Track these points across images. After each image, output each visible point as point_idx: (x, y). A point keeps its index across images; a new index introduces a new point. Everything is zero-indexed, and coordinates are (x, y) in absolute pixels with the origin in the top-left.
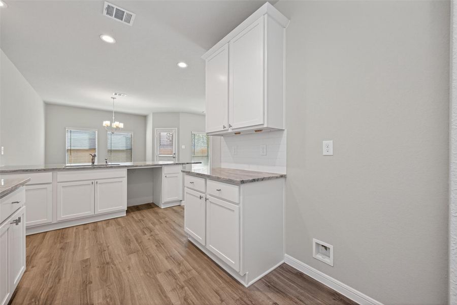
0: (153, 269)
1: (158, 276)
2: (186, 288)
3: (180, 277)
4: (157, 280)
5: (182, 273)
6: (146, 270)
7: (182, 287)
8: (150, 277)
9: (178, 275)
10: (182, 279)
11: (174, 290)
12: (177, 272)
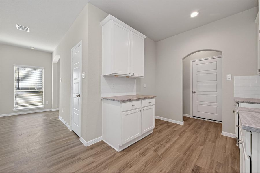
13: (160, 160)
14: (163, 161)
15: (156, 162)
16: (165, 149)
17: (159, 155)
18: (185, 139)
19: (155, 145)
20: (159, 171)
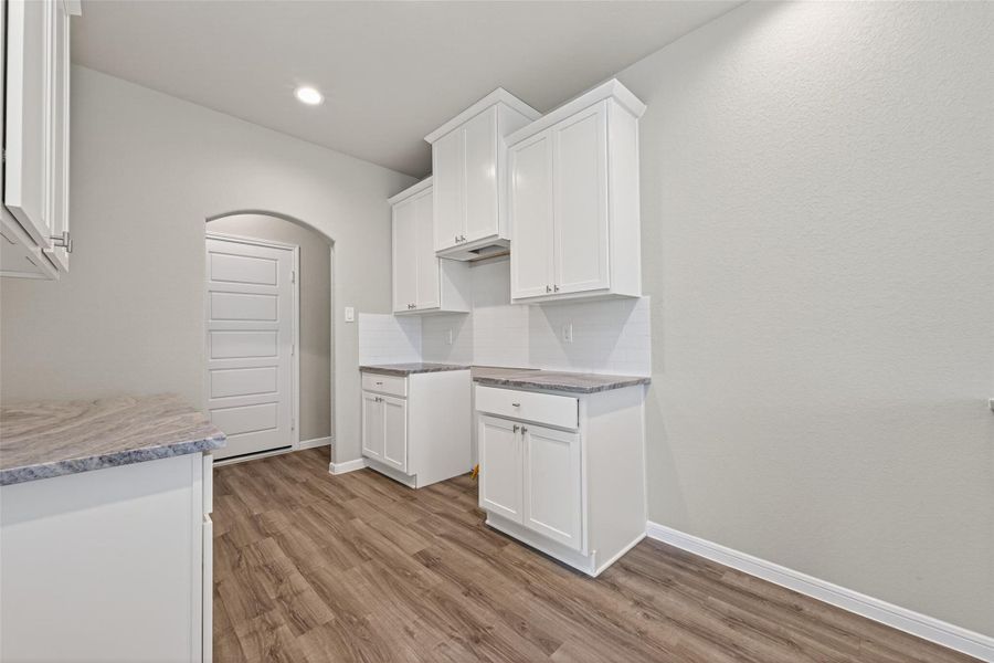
0: (345, 633)
1: (330, 616)
2: (273, 597)
3: (281, 617)
4: (333, 607)
5: (273, 628)
6: (362, 628)
7: (281, 597)
8: (350, 613)
9: (283, 621)
10: (277, 614)
11: (298, 593)
12: (285, 628)
13: (363, 623)
14: (369, 618)
15: (367, 638)
16: (310, 594)
17: (337, 622)
18: (298, 533)
19: (264, 621)
20: (409, 639)
